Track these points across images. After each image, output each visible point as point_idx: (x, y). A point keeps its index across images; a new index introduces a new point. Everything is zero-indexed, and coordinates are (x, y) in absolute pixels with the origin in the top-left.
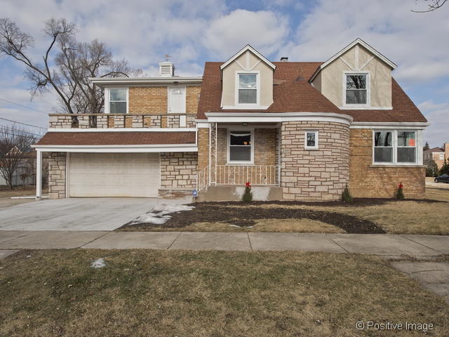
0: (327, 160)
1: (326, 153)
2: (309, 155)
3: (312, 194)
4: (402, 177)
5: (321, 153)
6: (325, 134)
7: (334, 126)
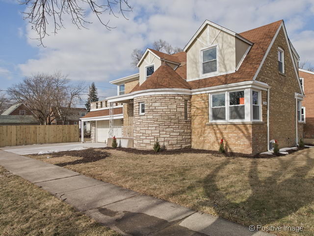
0: (149, 121)
1: (148, 117)
2: (140, 119)
3: (142, 145)
4: (231, 133)
5: (145, 117)
6: (148, 104)
7: (154, 98)
